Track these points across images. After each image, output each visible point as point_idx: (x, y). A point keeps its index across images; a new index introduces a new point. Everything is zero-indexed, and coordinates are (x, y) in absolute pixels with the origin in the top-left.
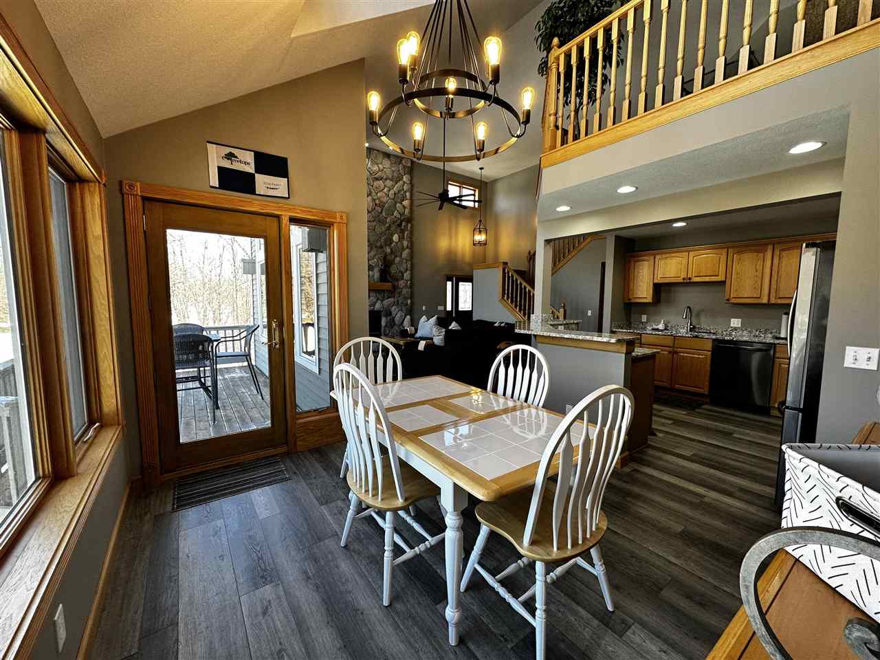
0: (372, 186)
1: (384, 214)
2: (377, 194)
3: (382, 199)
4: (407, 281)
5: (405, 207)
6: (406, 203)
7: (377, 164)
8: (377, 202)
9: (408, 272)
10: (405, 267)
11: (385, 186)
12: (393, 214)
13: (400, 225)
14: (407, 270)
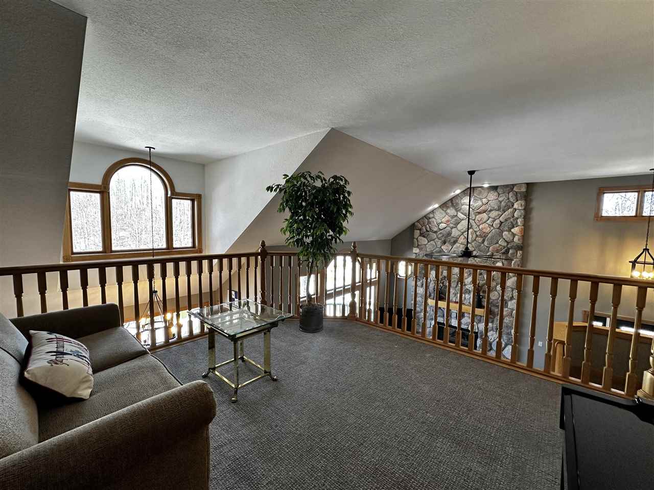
0: (474, 220)
1: (486, 243)
2: (479, 226)
3: (484, 230)
4: (513, 310)
5: (514, 235)
6: (515, 230)
7: (481, 199)
8: (478, 233)
9: (515, 301)
10: (511, 296)
11: (489, 217)
12: (497, 243)
13: (507, 252)
14: (512, 298)
